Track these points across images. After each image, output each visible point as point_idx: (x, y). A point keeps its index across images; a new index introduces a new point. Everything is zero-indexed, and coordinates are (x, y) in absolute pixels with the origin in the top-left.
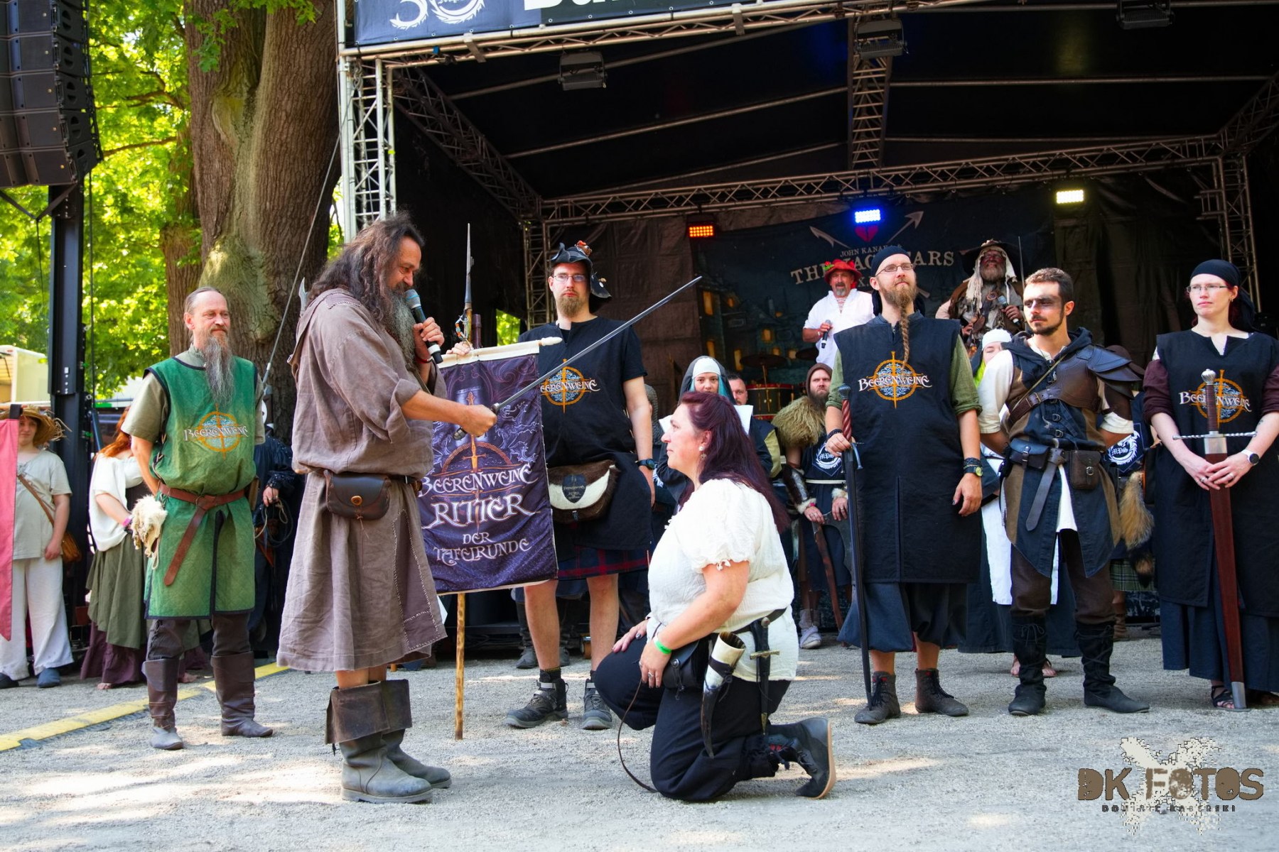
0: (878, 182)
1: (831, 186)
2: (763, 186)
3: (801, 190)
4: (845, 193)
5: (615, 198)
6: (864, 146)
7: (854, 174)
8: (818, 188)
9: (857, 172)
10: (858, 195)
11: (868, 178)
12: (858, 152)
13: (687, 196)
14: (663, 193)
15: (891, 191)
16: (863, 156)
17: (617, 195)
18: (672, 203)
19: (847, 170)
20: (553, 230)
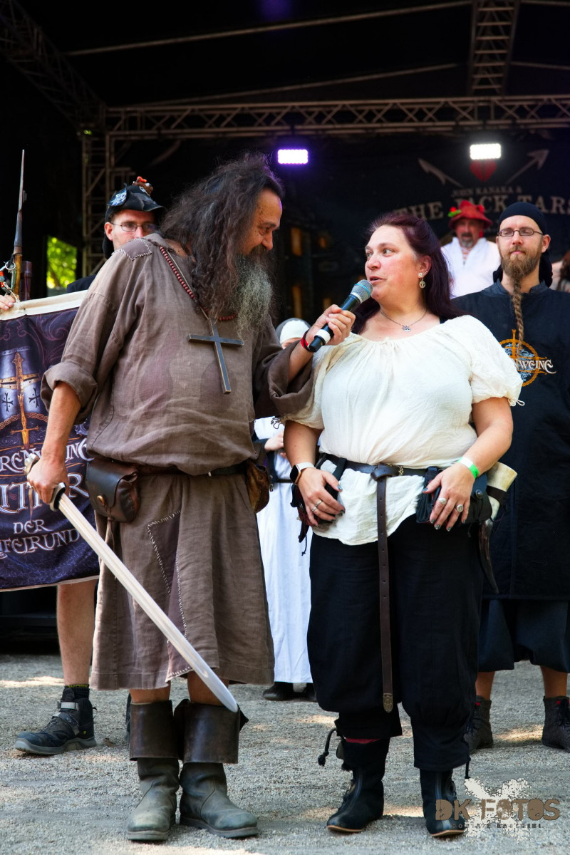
0: (500, 112)
1: (445, 113)
2: (367, 108)
3: (411, 115)
4: (462, 123)
5: (193, 110)
6: (487, 70)
7: (472, 102)
8: (430, 115)
9: (476, 99)
10: (476, 126)
11: (488, 108)
12: (479, 76)
13: (278, 114)
14: (251, 108)
15: (514, 124)
16: (484, 81)
17: (196, 107)
18: (260, 120)
19: (464, 95)
20: (118, 144)
